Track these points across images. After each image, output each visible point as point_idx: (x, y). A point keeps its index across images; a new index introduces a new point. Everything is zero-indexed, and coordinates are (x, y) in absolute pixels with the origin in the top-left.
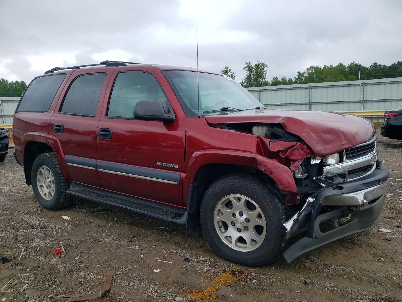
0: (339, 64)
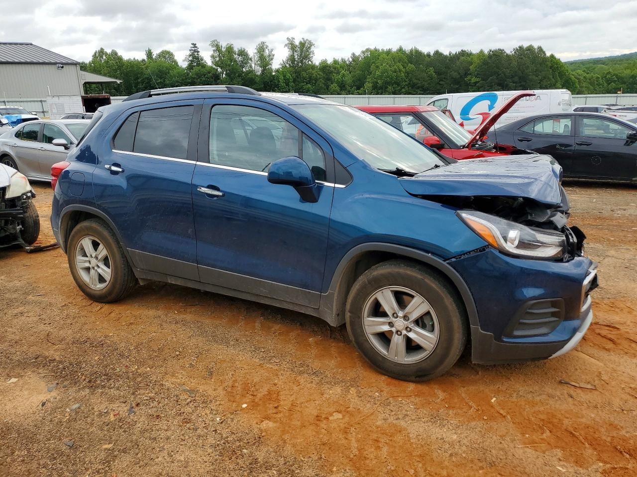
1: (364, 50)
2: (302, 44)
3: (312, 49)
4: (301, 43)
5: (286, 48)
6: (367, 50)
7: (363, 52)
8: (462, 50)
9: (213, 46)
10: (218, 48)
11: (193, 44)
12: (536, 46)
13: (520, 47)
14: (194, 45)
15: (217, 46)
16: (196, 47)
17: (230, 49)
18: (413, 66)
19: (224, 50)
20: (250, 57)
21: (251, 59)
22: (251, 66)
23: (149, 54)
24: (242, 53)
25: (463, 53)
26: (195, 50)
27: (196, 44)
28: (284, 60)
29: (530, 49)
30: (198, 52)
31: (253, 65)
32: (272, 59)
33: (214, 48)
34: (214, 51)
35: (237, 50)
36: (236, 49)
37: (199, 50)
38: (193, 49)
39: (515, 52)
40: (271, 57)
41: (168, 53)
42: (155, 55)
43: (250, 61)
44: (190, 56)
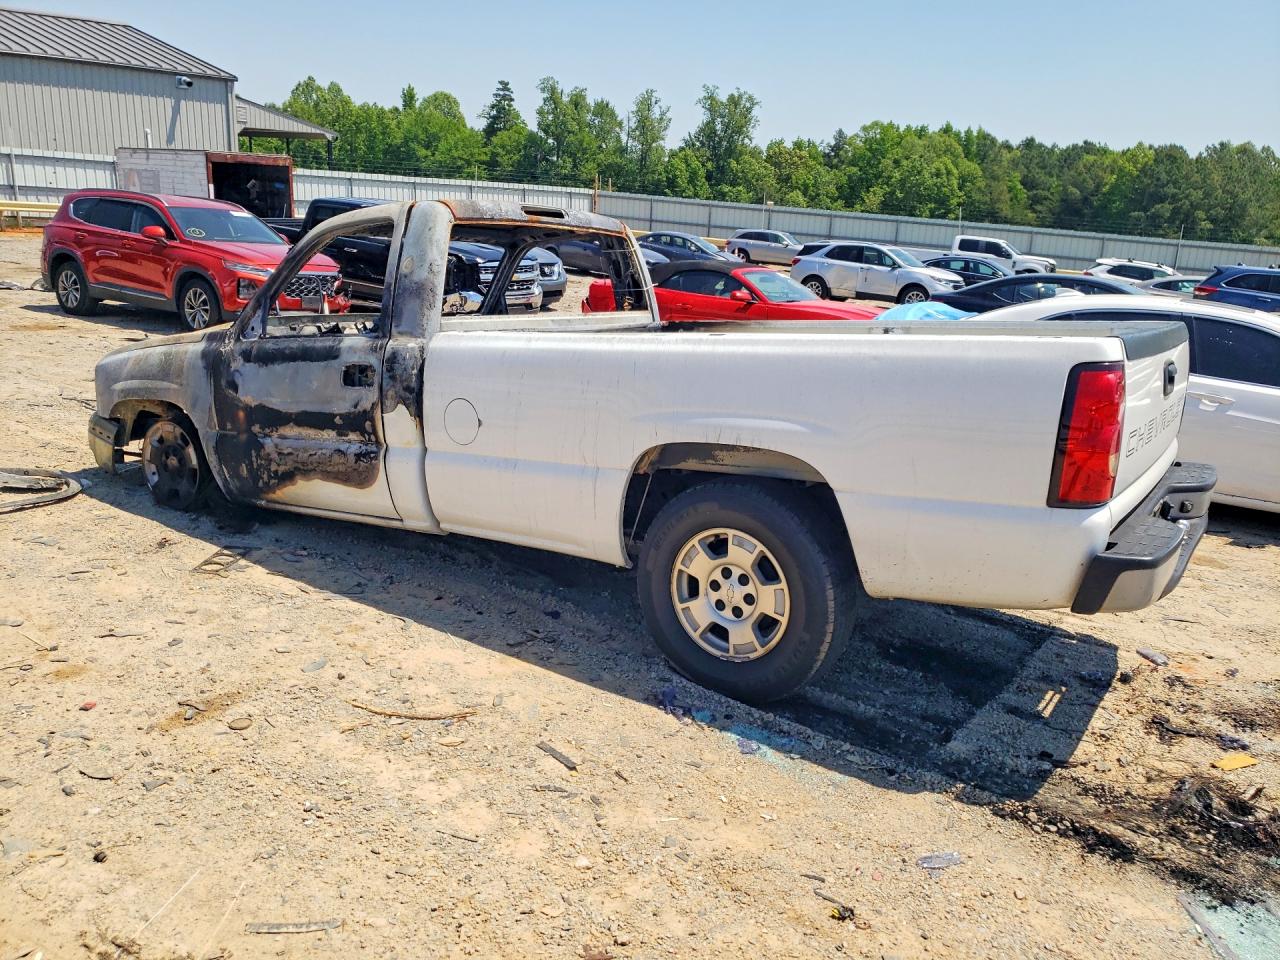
1: (868, 124)
2: (734, 101)
3: (755, 112)
4: (732, 97)
5: (700, 106)
6: (876, 124)
7: (865, 129)
8: (1085, 142)
9: (543, 90)
10: (552, 95)
11: (501, 83)
13: (1222, 144)
14: (505, 86)
15: (553, 90)
16: (508, 90)
17: (577, 101)
19: (565, 99)
20: (619, 119)
21: (620, 124)
22: (618, 139)
23: (409, 97)
24: (603, 109)
25: (1088, 147)
26: (504, 96)
27: (507, 84)
28: (693, 133)
30: (512, 100)
31: (624, 137)
32: (665, 129)
33: (546, 95)
34: (545, 100)
37: (513, 96)
38: (501, 93)
39: (1210, 155)
41: (447, 97)
42: (421, 100)
43: (617, 129)
44: (493, 107)
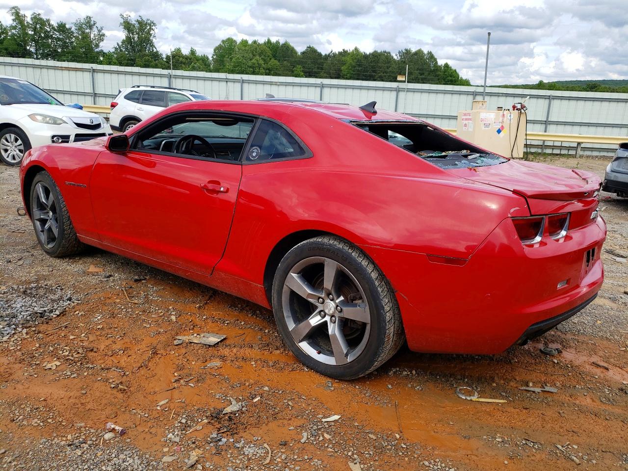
0: (267, 41)
12: (426, 52)
18: (276, 62)
29: (419, 53)
35: (55, 25)
36: (54, 23)
40: (101, 37)
